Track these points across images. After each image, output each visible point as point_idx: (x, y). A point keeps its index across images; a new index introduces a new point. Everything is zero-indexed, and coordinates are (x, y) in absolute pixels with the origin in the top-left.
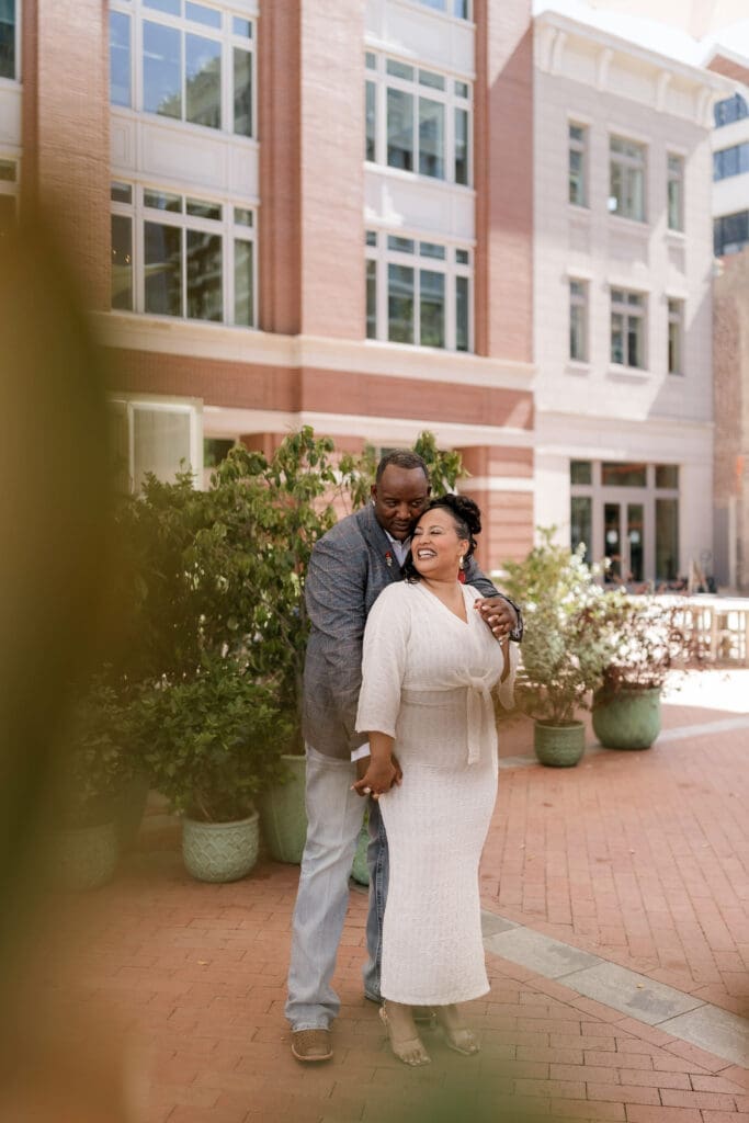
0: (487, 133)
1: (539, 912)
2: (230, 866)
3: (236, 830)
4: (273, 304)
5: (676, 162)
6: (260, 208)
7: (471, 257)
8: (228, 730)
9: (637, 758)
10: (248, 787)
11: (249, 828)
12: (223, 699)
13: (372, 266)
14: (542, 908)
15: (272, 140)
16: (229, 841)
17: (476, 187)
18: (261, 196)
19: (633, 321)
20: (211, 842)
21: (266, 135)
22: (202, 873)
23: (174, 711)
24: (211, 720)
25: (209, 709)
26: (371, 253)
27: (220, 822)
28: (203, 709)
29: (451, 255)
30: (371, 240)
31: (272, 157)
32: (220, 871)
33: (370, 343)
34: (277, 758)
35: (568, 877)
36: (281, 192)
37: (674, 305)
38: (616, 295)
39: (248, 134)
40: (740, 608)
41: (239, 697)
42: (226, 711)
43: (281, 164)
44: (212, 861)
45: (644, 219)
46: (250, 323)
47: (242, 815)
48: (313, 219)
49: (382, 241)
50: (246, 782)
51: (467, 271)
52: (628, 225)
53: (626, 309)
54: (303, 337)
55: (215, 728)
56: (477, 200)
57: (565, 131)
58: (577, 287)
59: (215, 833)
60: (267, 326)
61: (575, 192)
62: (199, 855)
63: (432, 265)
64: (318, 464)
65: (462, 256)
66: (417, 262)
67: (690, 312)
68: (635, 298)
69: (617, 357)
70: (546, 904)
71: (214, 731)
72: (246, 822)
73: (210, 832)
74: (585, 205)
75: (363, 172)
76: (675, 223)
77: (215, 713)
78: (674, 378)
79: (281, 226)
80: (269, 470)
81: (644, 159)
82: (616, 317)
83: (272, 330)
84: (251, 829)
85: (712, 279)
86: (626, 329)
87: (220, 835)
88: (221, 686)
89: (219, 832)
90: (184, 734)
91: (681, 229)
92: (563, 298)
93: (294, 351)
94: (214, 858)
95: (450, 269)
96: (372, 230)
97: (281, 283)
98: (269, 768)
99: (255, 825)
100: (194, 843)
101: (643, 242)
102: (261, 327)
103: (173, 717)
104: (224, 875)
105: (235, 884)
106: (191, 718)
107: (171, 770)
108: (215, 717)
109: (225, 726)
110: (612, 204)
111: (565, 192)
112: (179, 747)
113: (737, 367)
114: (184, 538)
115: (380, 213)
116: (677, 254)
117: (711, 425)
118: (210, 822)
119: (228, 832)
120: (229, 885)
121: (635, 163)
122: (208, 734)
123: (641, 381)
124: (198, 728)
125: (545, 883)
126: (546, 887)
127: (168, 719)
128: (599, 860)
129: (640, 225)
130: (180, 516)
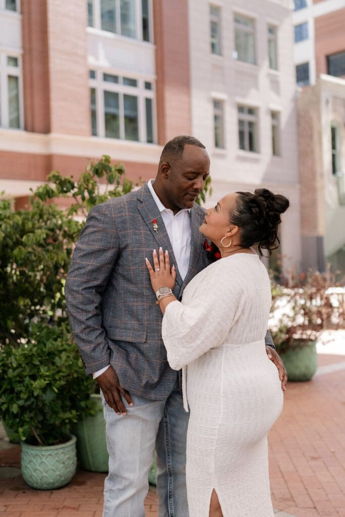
0: (161, 10)
1: (286, 500)
2: (58, 477)
3: (61, 451)
4: (33, 116)
5: (272, 30)
6: (23, 56)
7: (154, 86)
8: (57, 377)
9: (305, 387)
10: (70, 419)
11: (70, 448)
12: (51, 355)
13: (93, 91)
14: (288, 496)
15: (30, 13)
16: (57, 459)
17: (155, 43)
18: (24, 48)
19: (251, 124)
20: (44, 460)
21: (26, 9)
22: (37, 483)
23: (15, 365)
24: (43, 370)
25: (41, 362)
26: (93, 83)
27: (49, 445)
28: (37, 363)
29: (141, 84)
30: (92, 74)
31: (30, 25)
32: (51, 481)
33: (94, 139)
34: (87, 397)
35: (297, 471)
36: (36, 45)
37: (274, 115)
38: (241, 109)
39: (14, 9)
40: (338, 292)
41: (64, 353)
42: (53, 364)
43: (35, 28)
44: (45, 474)
45: (255, 63)
46: (18, 127)
47: (65, 439)
48: (56, 63)
49: (99, 76)
50: (68, 415)
51: (151, 94)
52: (246, 67)
53: (247, 117)
54: (53, 135)
55: (47, 376)
56: (156, 51)
57: (206, 9)
58: (217, 104)
59: (46, 454)
60: (29, 128)
61: (214, 48)
62: (35, 470)
63: (131, 91)
64: (115, 182)
65: (148, 86)
66: (122, 89)
67: (284, 119)
68: (251, 111)
69: (242, 147)
70: (290, 493)
71: (47, 379)
72: (68, 444)
73: (43, 453)
74: (220, 54)
75: (87, 34)
76: (274, 64)
77: (46, 365)
78: (276, 159)
79: (37, 68)
80: (76, 190)
81: (254, 27)
82: (241, 123)
83: (33, 130)
84: (72, 449)
85: (295, 100)
86: (246, 130)
87: (50, 455)
88: (49, 345)
89: (49, 453)
90: (23, 381)
91: (276, 68)
92: (209, 111)
93: (47, 144)
94: (46, 472)
95: (141, 93)
96: (93, 69)
97: (38, 101)
98: (83, 404)
99: (74, 446)
100: (31, 461)
101: (255, 77)
102: (26, 129)
103: (14, 369)
104: (53, 483)
105: (61, 491)
106: (28, 370)
107: (15, 409)
108: (46, 368)
109: (53, 375)
110: (235, 55)
111: (208, 48)
112: (20, 392)
113: (312, 152)
114: (14, 240)
115: (97, 58)
116: (275, 84)
117: (298, 186)
118: (42, 446)
119: (56, 452)
120: (58, 491)
121: (248, 29)
122: (42, 381)
123: (256, 161)
124: (34, 377)
125: (283, 477)
126: (285, 481)
127: (10, 371)
128: (314, 458)
129: (253, 67)
130: (10, 224)
